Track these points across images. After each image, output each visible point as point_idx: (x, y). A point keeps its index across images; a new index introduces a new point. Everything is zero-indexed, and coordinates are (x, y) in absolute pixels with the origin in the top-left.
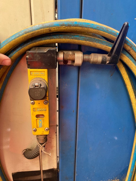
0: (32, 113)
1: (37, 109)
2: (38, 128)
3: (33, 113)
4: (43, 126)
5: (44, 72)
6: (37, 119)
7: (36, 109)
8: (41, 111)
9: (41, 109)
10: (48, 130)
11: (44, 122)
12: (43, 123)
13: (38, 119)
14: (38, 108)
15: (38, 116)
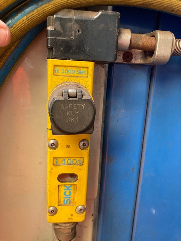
0: (48, 170)
1: (61, 160)
2: (61, 205)
3: (52, 169)
4: (72, 201)
5: (86, 69)
6: (60, 183)
7: (59, 160)
8: (70, 164)
9: (72, 159)
10: (84, 212)
11: (75, 192)
12: (72, 194)
13: (61, 185)
14: (64, 158)
15: (62, 178)
